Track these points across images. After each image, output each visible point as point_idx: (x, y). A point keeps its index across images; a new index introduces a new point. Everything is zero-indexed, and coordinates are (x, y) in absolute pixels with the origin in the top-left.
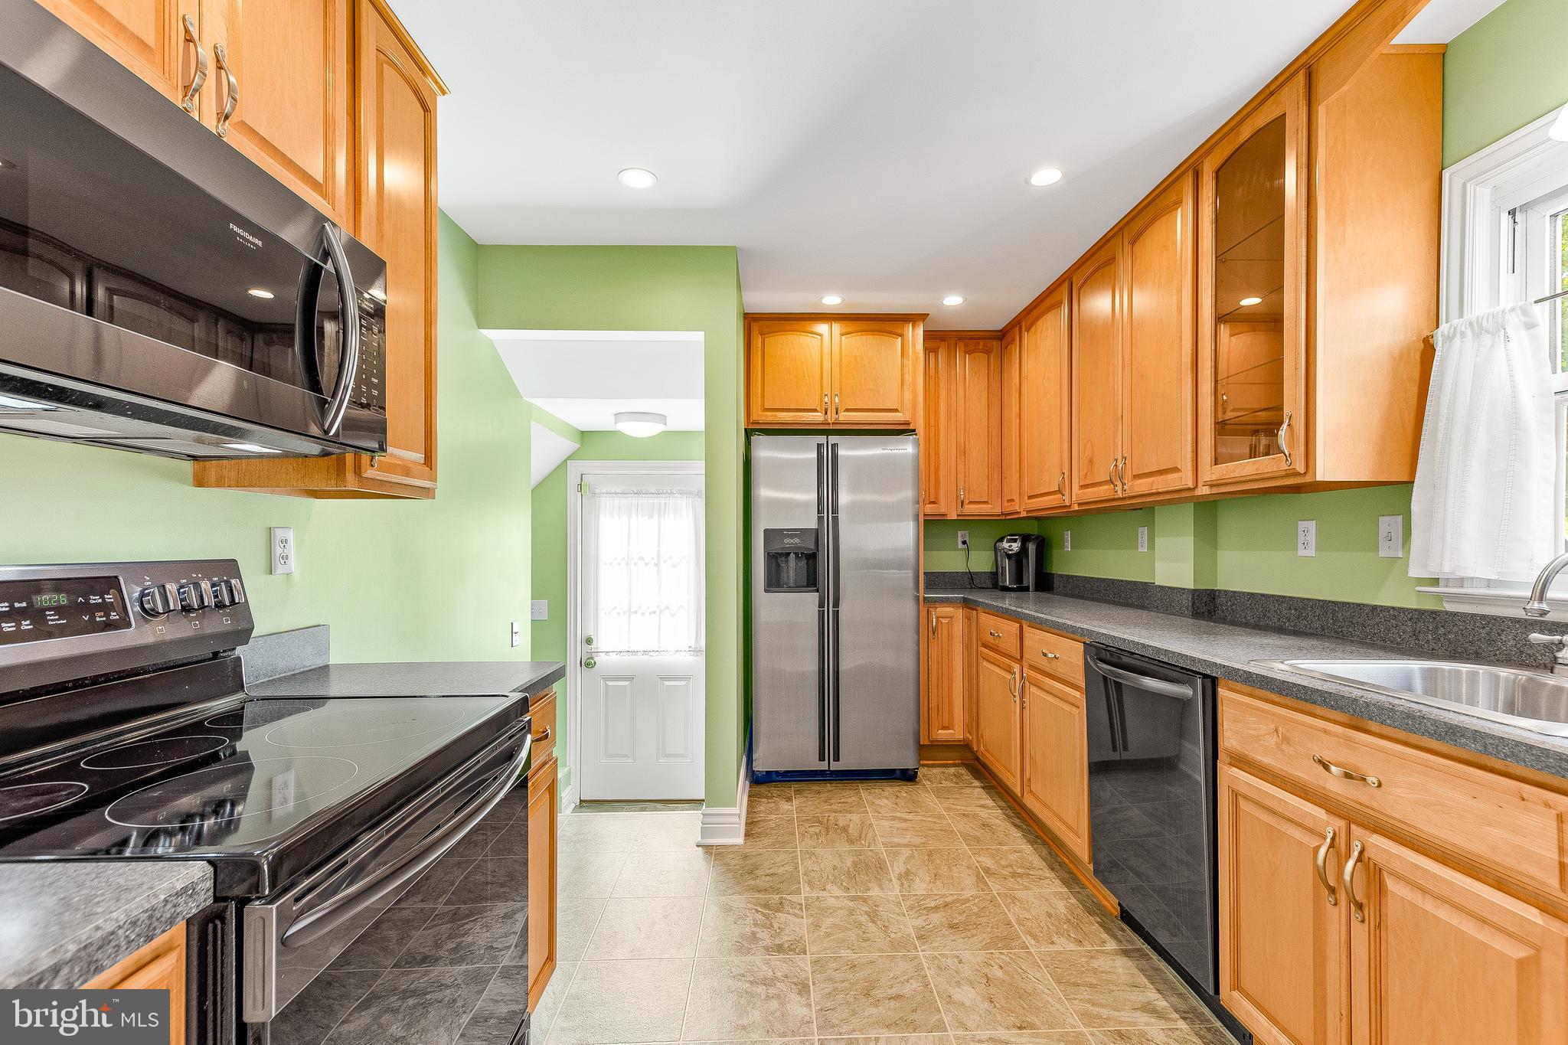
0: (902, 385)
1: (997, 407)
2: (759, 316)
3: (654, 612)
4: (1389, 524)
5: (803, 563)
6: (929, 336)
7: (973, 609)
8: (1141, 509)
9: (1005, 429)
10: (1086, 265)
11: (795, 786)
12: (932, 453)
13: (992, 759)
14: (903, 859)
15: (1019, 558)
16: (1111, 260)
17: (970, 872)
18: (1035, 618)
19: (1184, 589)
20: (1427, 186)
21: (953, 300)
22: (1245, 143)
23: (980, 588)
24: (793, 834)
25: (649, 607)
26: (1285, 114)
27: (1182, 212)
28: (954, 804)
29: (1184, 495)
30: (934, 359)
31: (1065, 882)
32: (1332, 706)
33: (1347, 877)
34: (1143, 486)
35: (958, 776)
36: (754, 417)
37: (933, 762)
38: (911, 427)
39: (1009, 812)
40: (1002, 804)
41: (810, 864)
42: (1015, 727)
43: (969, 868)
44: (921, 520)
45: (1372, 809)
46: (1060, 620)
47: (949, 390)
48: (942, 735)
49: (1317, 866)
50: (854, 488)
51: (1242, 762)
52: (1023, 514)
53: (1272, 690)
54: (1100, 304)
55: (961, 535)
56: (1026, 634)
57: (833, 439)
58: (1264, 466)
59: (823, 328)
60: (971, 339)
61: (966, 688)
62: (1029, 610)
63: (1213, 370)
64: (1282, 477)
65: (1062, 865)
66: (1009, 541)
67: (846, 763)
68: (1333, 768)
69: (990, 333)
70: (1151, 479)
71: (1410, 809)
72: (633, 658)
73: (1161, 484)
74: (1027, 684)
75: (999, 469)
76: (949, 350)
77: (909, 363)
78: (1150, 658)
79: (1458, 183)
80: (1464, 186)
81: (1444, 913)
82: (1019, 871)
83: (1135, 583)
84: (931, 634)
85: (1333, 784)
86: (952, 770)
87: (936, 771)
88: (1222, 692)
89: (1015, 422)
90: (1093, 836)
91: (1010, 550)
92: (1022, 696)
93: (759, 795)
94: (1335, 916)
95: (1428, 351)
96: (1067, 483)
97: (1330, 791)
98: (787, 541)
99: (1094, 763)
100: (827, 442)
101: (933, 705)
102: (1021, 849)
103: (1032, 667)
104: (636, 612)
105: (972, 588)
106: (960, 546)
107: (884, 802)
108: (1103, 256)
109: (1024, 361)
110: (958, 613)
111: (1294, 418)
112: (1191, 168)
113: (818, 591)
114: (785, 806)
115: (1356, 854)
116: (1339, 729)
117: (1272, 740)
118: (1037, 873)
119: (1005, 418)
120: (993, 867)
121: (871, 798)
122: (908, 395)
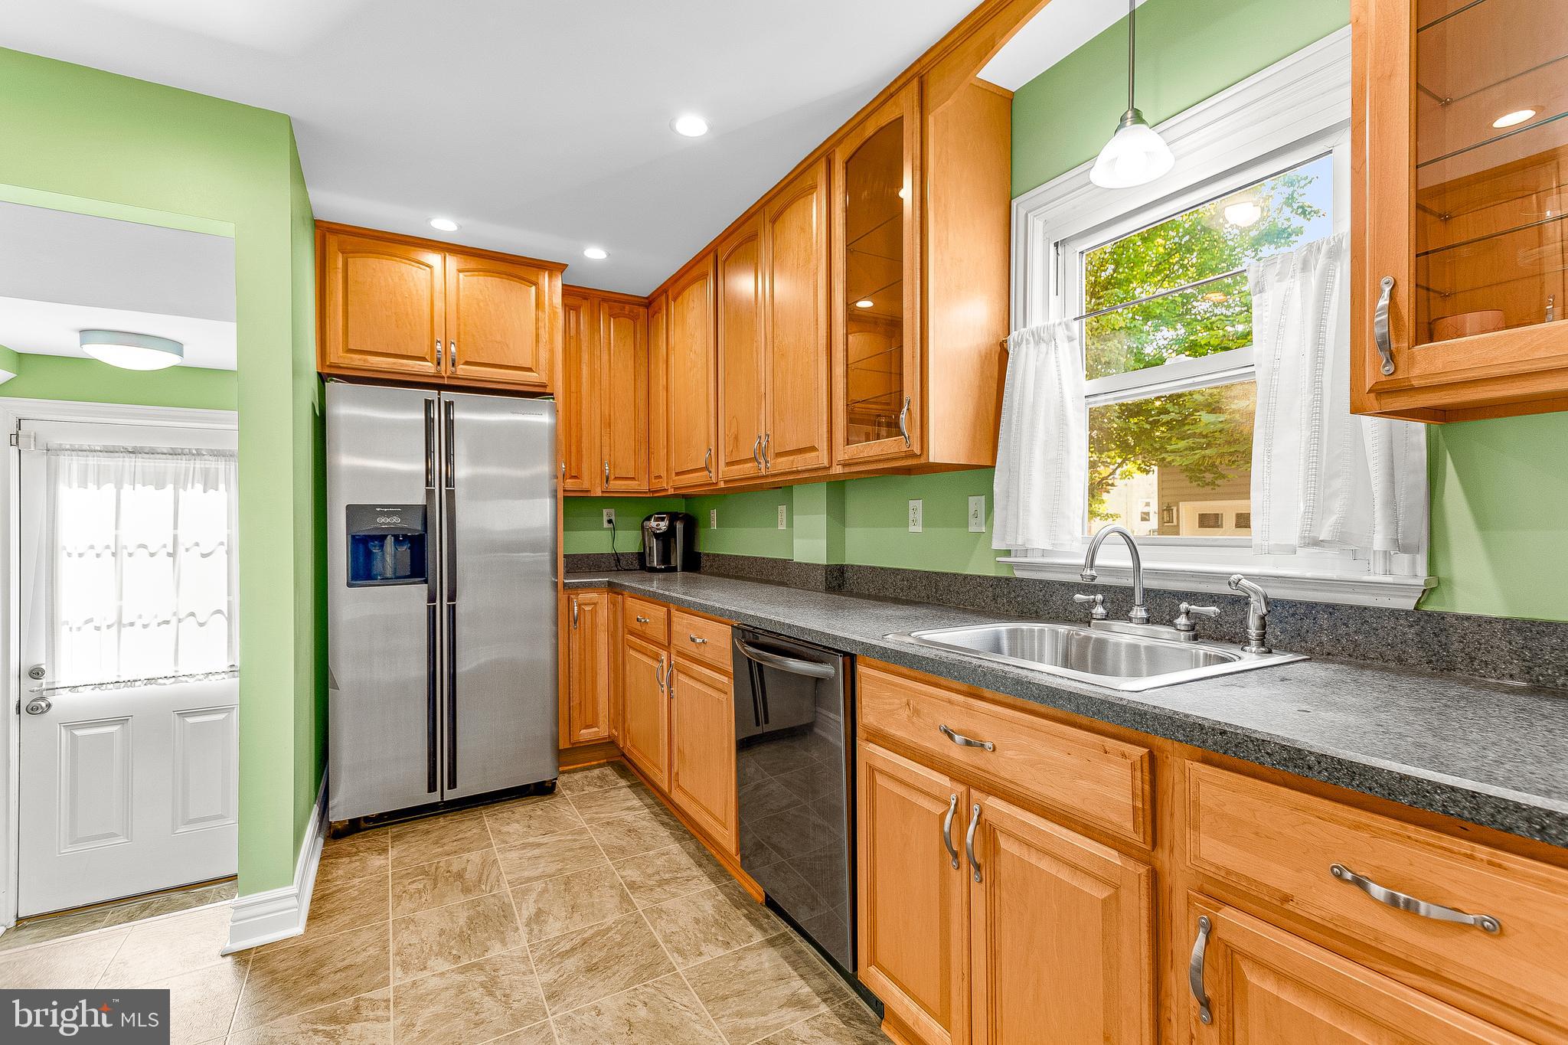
0: (537, 341)
1: (643, 377)
2: (338, 227)
3: (167, 622)
4: (976, 503)
5: (405, 549)
6: (568, 291)
7: (619, 594)
8: (781, 488)
9: (652, 401)
10: (731, 238)
11: (394, 830)
12: (574, 421)
13: (639, 755)
14: (534, 896)
15: (666, 538)
16: (753, 237)
17: (613, 892)
18: (683, 601)
19: (819, 565)
20: (999, 212)
21: (595, 253)
22: (870, 138)
23: (627, 570)
24: (384, 899)
25: (156, 617)
26: (903, 116)
27: (817, 196)
28: (597, 813)
29: (820, 473)
30: (575, 318)
31: (713, 878)
32: (956, 677)
33: (969, 841)
34: (784, 464)
35: (602, 778)
36: (333, 358)
37: (575, 766)
38: (548, 391)
39: (657, 809)
40: (649, 801)
41: (406, 937)
42: (663, 718)
43: (612, 887)
44: (560, 495)
45: (988, 773)
46: (708, 603)
47: (592, 354)
48: (586, 734)
49: (945, 833)
50: (476, 459)
51: (879, 738)
52: (671, 492)
53: (904, 664)
54: (743, 284)
55: (607, 513)
56: (674, 619)
57: (447, 396)
58: (885, 447)
59: (434, 259)
60: (615, 301)
61: (612, 680)
62: (677, 592)
63: (845, 353)
64: (902, 458)
65: (710, 858)
66: (657, 520)
67: (467, 786)
68: (957, 737)
69: (636, 299)
70: (791, 458)
71: (1018, 770)
72: (125, 691)
73: (800, 462)
74: (675, 671)
75: (646, 443)
76: (592, 312)
77: (545, 317)
78: (795, 638)
79: (1022, 212)
80: (1026, 215)
81: (1045, 865)
82: (667, 876)
83: (775, 561)
84: (571, 623)
85: (956, 753)
86: (597, 772)
87: (578, 776)
88: (861, 669)
89: (662, 394)
90: (740, 818)
91: (658, 529)
92: (670, 686)
93: (338, 855)
94: (957, 878)
95: (1003, 354)
96: (713, 460)
97: (953, 759)
98: (381, 520)
99: (741, 740)
100: (439, 399)
101: (575, 702)
102: (671, 850)
103: (680, 654)
104: (132, 624)
105: (618, 570)
106: (606, 525)
107: (515, 827)
108: (746, 230)
109: (671, 333)
110: (602, 599)
111: (911, 404)
112: (824, 155)
113: (426, 582)
114: (376, 861)
115: (975, 818)
116: (960, 698)
117: (904, 714)
118: (685, 874)
119: (652, 391)
120: (639, 879)
121: (496, 826)
122: (544, 355)
